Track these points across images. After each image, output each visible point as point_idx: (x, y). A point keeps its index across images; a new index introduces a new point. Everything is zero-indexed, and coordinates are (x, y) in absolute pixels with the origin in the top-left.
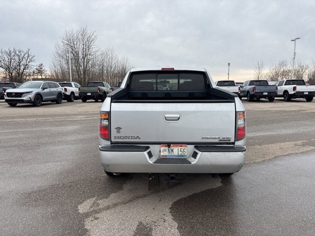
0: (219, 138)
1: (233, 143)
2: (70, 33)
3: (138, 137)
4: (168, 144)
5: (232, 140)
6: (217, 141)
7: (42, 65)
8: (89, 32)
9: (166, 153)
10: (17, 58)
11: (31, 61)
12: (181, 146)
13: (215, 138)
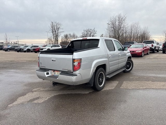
0: (67, 70)
1: (73, 72)
2: (113, 18)
3: (45, 67)
4: (54, 71)
5: (72, 71)
6: (67, 71)
7: (103, 34)
8: (122, 15)
9: (53, 74)
10: (89, 33)
11: (95, 33)
12: (58, 72)
13: (66, 70)
